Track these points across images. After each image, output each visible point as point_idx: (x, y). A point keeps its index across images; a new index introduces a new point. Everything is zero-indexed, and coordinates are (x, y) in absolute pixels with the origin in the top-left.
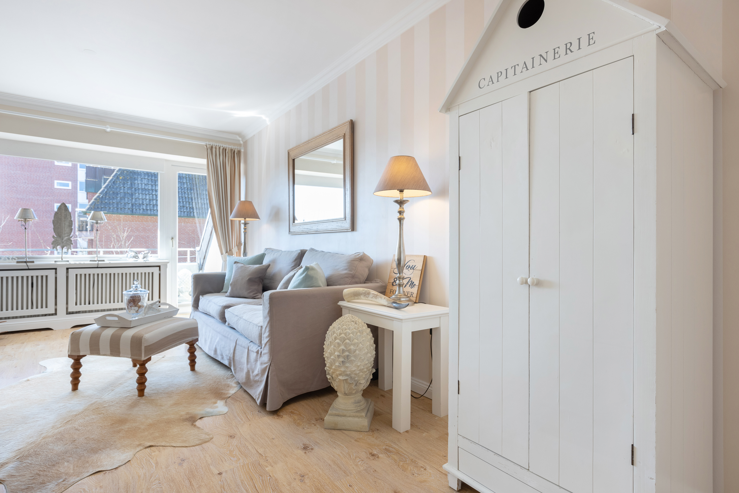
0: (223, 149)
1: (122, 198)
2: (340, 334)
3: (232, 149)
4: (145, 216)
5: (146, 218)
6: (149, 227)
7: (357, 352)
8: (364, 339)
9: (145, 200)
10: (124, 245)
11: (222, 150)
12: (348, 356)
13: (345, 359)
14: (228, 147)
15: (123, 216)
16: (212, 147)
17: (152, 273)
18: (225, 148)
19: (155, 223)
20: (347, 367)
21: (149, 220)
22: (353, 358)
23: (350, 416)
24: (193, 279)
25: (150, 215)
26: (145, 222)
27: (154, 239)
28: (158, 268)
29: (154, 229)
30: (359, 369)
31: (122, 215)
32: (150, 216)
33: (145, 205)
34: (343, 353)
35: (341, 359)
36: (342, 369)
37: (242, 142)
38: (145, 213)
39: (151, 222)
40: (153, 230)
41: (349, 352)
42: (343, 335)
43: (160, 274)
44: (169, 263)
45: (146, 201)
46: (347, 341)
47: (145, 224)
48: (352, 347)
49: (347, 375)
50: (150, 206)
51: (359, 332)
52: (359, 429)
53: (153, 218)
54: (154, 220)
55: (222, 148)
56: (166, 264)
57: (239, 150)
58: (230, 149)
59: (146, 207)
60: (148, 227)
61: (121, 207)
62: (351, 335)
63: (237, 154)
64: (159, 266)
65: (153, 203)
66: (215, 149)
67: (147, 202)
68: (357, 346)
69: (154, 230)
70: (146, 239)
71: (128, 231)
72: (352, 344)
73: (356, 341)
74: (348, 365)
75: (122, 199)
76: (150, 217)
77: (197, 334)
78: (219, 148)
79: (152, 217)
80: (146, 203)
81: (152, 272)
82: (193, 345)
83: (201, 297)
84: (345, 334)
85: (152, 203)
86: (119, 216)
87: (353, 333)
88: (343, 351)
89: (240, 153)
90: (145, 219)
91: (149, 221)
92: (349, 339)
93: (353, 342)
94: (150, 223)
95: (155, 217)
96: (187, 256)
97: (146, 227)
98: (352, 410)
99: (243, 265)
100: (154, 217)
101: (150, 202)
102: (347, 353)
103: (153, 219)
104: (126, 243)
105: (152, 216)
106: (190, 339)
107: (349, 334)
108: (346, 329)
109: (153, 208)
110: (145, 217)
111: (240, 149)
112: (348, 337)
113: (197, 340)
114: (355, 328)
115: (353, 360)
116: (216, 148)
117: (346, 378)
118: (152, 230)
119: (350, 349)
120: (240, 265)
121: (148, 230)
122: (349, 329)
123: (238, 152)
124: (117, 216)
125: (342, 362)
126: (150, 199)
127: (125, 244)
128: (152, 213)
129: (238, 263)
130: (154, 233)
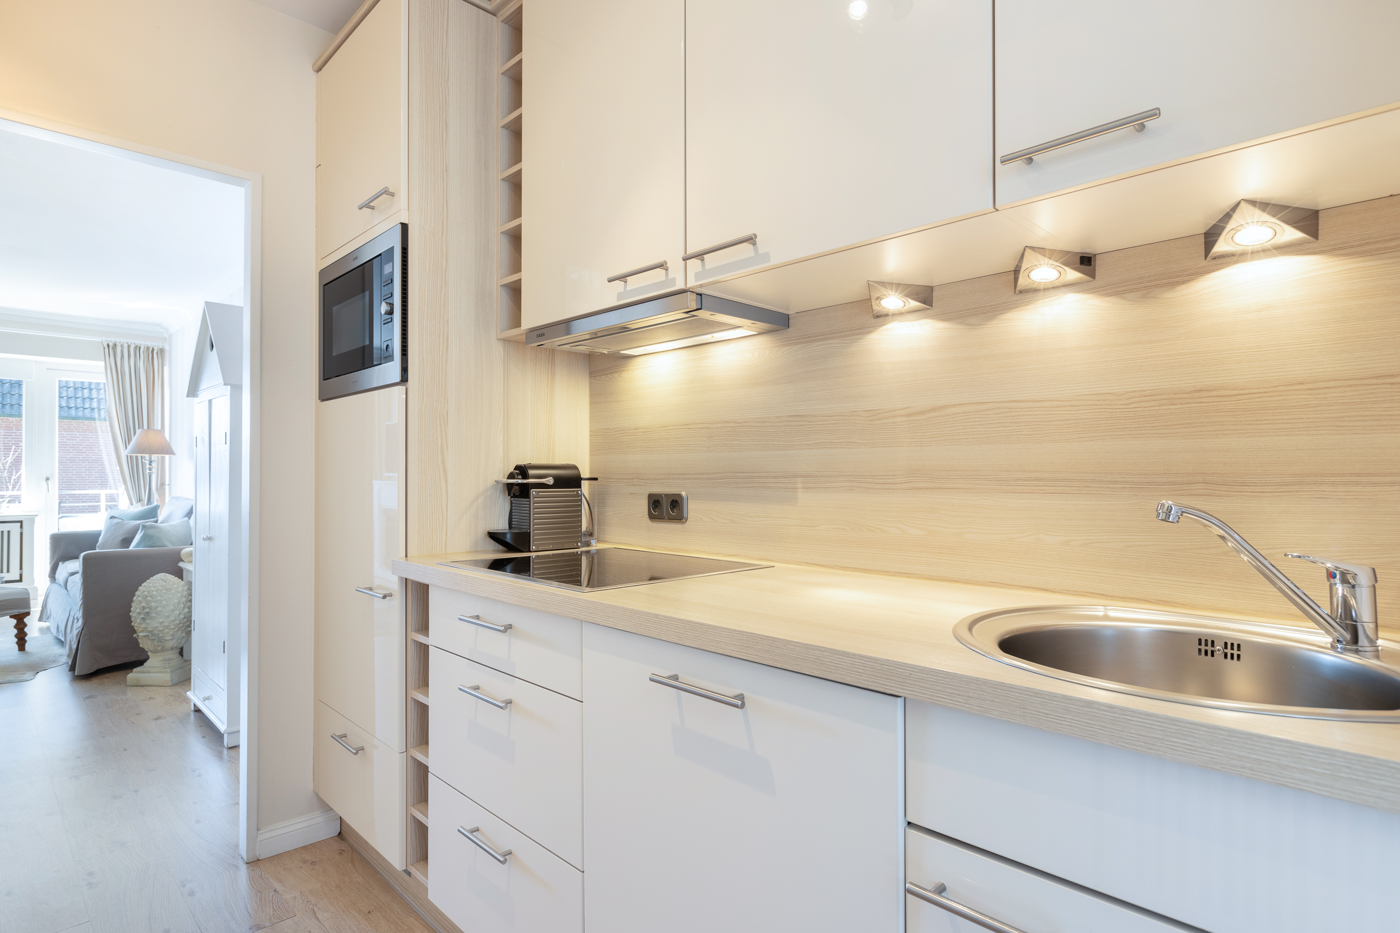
0: (136, 348)
1: (14, 385)
2: (144, 592)
3: (149, 347)
4: (65, 420)
5: (66, 423)
6: (74, 441)
7: (159, 609)
8: (170, 596)
9: (65, 388)
10: (7, 478)
11: (133, 348)
12: (148, 613)
13: (145, 616)
14: (143, 343)
15: (16, 420)
16: (115, 345)
17: (9, 532)
18: (139, 345)
19: (88, 433)
20: (148, 624)
21: (74, 427)
22: (153, 615)
23: (154, 673)
24: (51, 539)
25: (76, 418)
26: (65, 432)
27: (83, 464)
28: (19, 524)
29: (84, 444)
30: (163, 625)
31: (14, 419)
32: (76, 420)
33: (65, 398)
34: (143, 610)
35: (142, 616)
36: (143, 626)
37: (167, 336)
38: (64, 413)
39: (77, 432)
40: (83, 448)
41: (150, 609)
42: (146, 593)
43: (21, 534)
44: (38, 516)
45: (67, 391)
46: (149, 598)
47: (65, 435)
48: (153, 604)
49: (149, 632)
50: (76, 401)
51: (166, 589)
52: (161, 684)
53: (82, 424)
54: (85, 427)
55: (134, 346)
56: (32, 519)
57: (161, 347)
58: (146, 346)
59: (68, 402)
60: (71, 441)
61: (11, 402)
62: (155, 592)
63: (157, 353)
64: (21, 522)
65: (83, 394)
66: (120, 348)
67: (69, 392)
68: (160, 603)
69: (84, 446)
70: (68, 463)
71: (17, 451)
72: (153, 601)
73: (159, 598)
74: (148, 621)
75: (15, 387)
76: (76, 422)
77: (28, 607)
78: (129, 347)
79: (81, 421)
80: (67, 394)
81: (9, 530)
82: (22, 620)
83: (60, 563)
84: (149, 592)
85: (79, 395)
86: (7, 419)
87: (157, 591)
88: (144, 608)
89: (164, 351)
90: (66, 426)
91: (74, 430)
92: (151, 597)
93: (155, 600)
94: (75, 433)
95: (88, 421)
96: (99, 502)
97: (68, 441)
98: (158, 667)
99: (120, 521)
100: (84, 422)
101: (76, 393)
102: (147, 610)
103: (81, 426)
104: (12, 475)
105: (79, 420)
106: (16, 612)
107: (153, 591)
108: (151, 587)
109: (82, 405)
110: (64, 422)
111: (163, 346)
112: (151, 594)
113: (28, 614)
114: (161, 586)
115: (154, 617)
116: (122, 346)
117: (147, 634)
118: (81, 447)
119: (151, 606)
120: (115, 521)
121: (71, 446)
122: (154, 587)
123: (160, 350)
124: (3, 419)
125: (143, 618)
126: (76, 387)
127: (11, 477)
128: (80, 414)
129: (115, 517)
130: (85, 453)
